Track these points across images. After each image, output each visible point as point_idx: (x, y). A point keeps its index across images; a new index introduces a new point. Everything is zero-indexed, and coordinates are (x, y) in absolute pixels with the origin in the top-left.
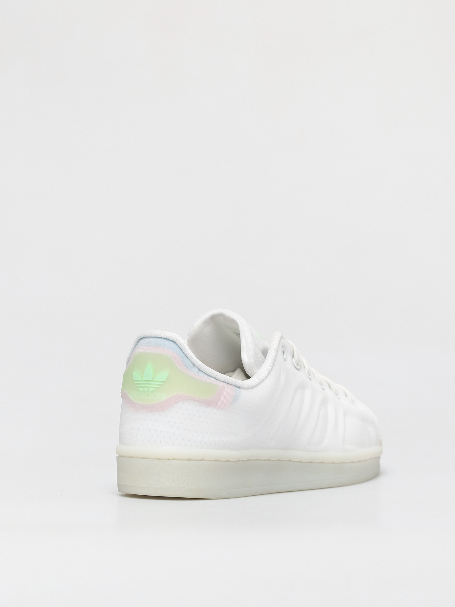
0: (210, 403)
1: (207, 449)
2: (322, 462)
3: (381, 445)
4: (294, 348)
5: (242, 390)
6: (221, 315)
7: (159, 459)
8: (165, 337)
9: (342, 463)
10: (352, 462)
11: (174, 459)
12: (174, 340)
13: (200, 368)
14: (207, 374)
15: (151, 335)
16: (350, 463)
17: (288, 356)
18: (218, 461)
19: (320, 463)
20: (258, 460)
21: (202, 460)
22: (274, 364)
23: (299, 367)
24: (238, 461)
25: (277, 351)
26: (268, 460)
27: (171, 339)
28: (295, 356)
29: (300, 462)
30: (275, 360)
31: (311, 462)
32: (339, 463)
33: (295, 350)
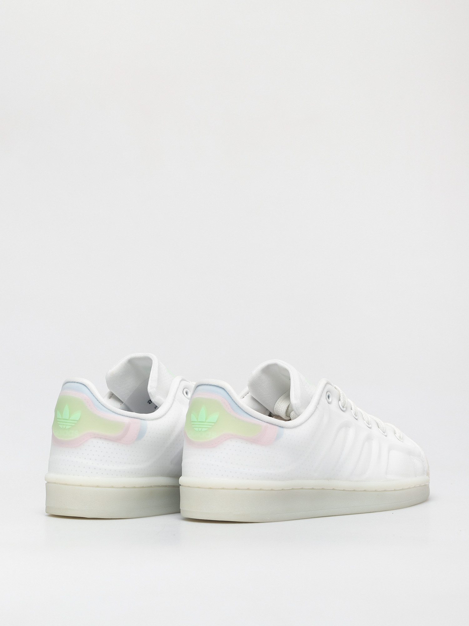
0: (254, 441)
1: (252, 479)
2: (365, 491)
3: (428, 474)
4: (341, 392)
5: (285, 430)
6: (275, 365)
7: (210, 488)
8: (215, 384)
9: (385, 491)
10: (395, 490)
11: (223, 489)
12: (223, 387)
13: (245, 411)
14: (252, 415)
15: (204, 383)
16: (392, 491)
17: (333, 400)
18: (263, 490)
19: (363, 491)
20: (302, 489)
21: (248, 489)
22: (317, 407)
23: (344, 409)
24: (283, 490)
25: (321, 396)
26: (313, 489)
27: (221, 386)
28: (341, 399)
29: (344, 490)
30: (318, 403)
31: (354, 490)
32: (382, 491)
33: (341, 395)
